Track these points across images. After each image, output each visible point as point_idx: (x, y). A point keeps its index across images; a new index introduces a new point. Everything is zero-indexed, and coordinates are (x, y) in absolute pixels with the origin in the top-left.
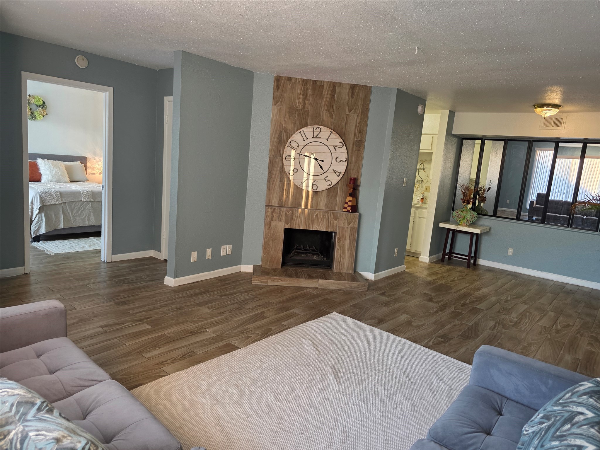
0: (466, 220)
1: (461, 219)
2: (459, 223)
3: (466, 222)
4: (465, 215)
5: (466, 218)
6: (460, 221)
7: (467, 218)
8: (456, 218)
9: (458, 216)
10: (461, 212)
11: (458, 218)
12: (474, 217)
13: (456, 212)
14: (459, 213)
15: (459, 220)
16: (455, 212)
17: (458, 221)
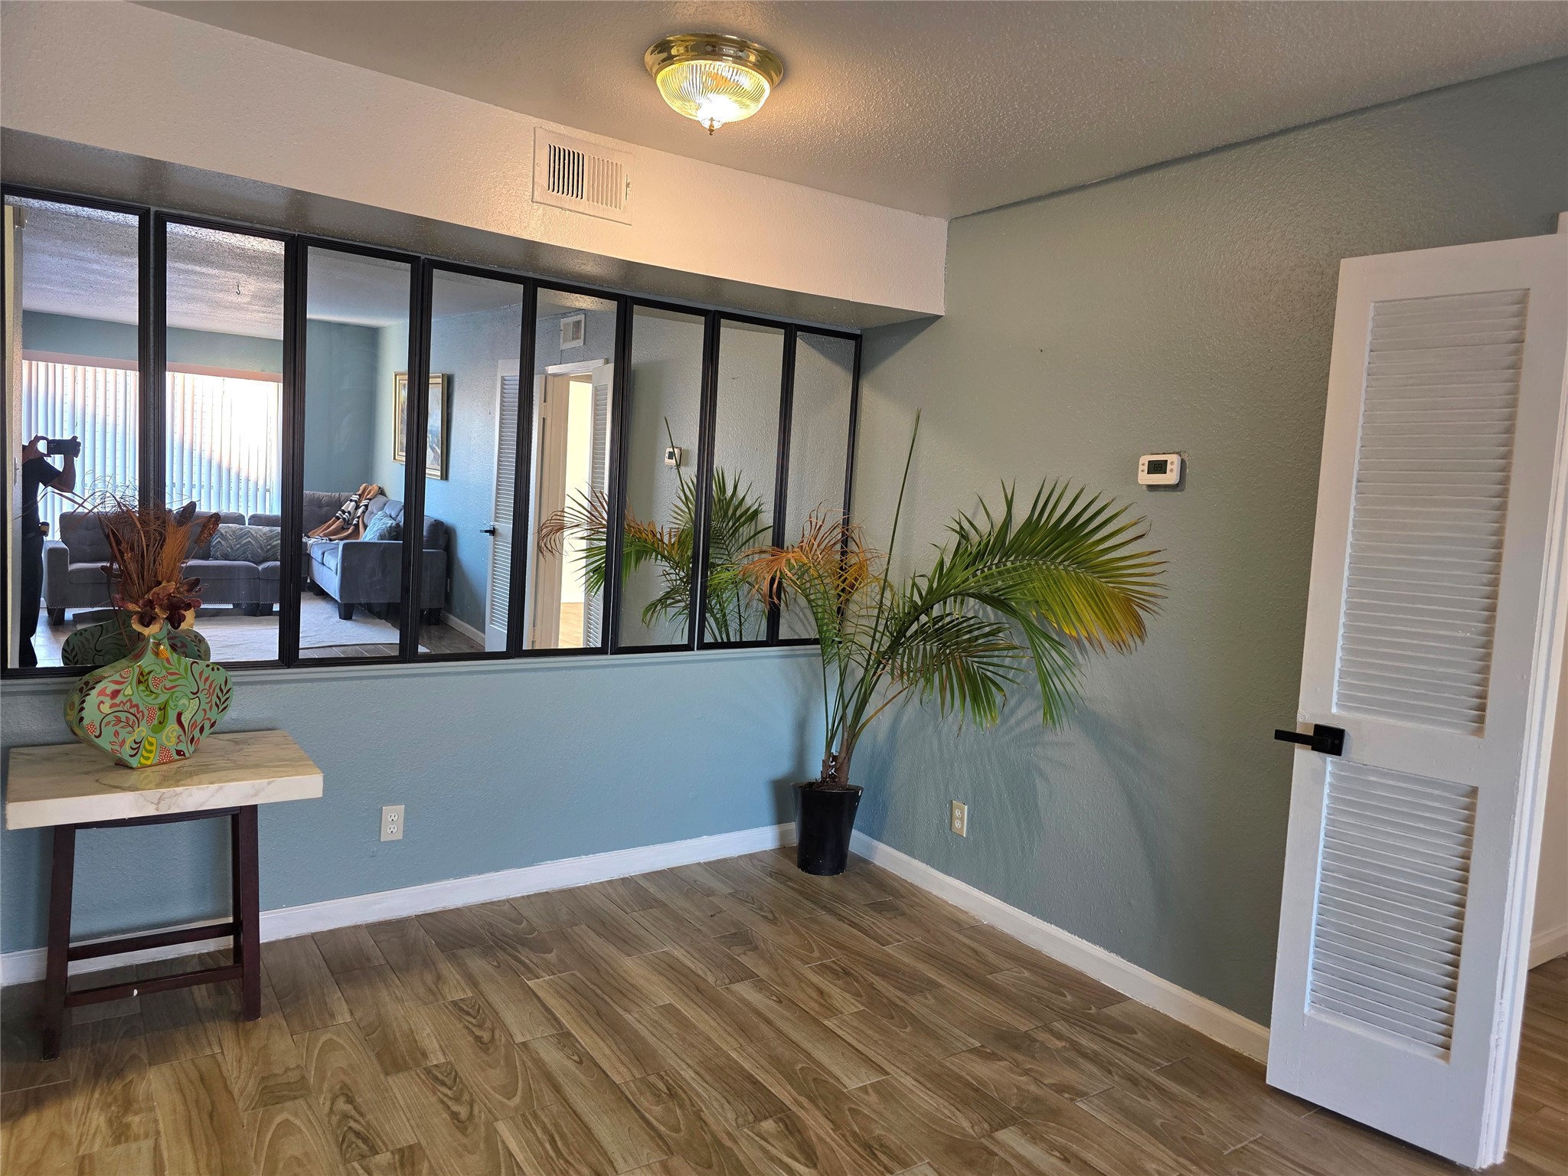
0: (177, 727)
1: (143, 731)
2: (134, 762)
3: (174, 740)
4: (162, 698)
5: (172, 715)
6: (137, 746)
7: (180, 715)
8: (108, 731)
9: (123, 716)
10: (139, 682)
11: (123, 733)
12: (215, 699)
13: (102, 693)
14: (128, 691)
15: (129, 742)
16: (94, 693)
17: (126, 752)
